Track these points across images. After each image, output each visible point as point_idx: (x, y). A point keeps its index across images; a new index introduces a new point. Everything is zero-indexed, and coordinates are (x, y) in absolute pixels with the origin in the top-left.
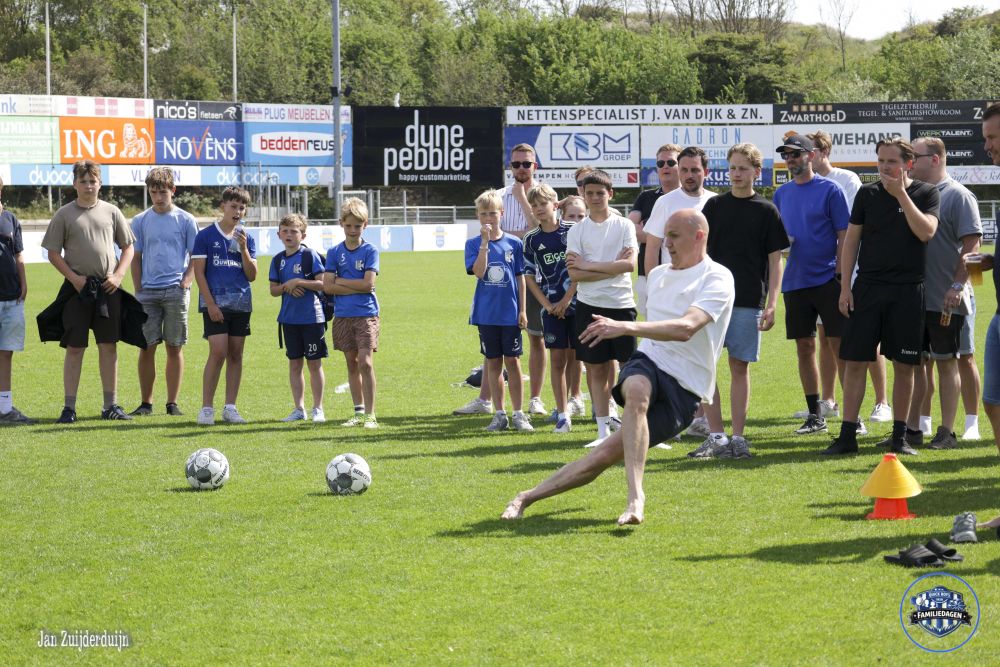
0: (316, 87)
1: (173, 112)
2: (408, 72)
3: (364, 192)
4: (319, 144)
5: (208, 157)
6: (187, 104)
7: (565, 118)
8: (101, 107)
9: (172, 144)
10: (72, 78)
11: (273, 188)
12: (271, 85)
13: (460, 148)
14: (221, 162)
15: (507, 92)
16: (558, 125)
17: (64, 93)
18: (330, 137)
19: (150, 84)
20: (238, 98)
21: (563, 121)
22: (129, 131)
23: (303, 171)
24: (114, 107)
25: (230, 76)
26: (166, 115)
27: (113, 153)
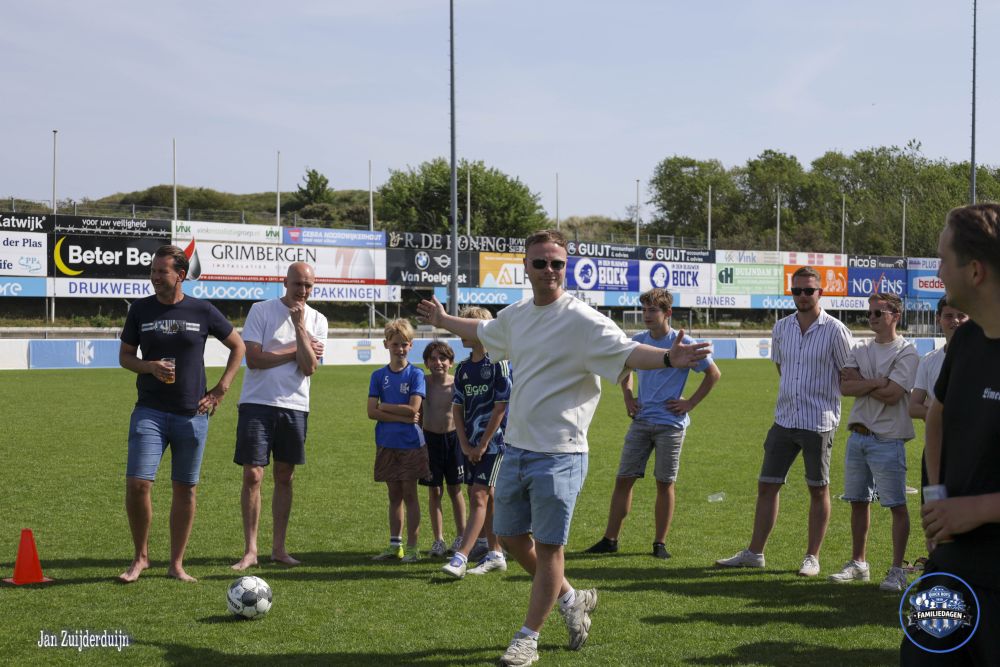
1: (861, 263)
6: (870, 257)
8: (813, 259)
9: (859, 283)
11: (926, 313)
12: (928, 245)
20: (905, 254)
22: (830, 274)
24: (821, 259)
25: (901, 240)
26: (855, 265)
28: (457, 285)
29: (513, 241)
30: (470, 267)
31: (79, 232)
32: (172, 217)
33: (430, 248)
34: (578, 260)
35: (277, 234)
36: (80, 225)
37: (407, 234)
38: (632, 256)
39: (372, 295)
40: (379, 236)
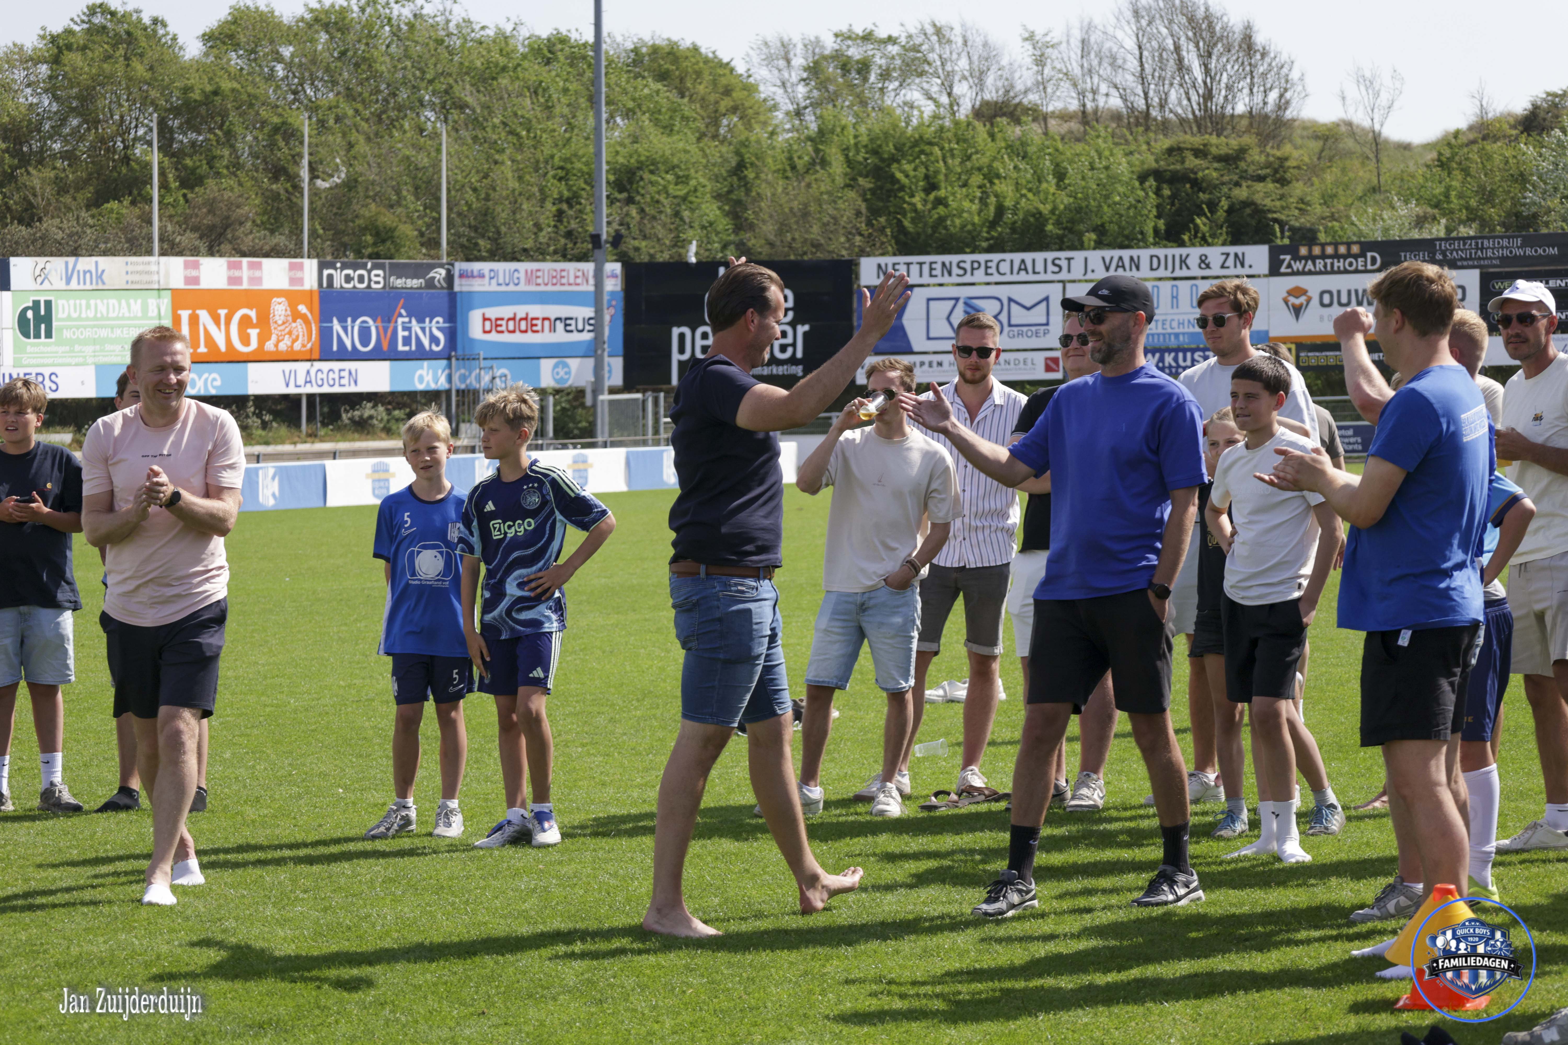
0: (569, 234)
1: (348, 279)
2: (711, 210)
3: (639, 396)
4: (573, 322)
5: (401, 348)
6: (369, 265)
7: (950, 274)
8: (237, 273)
9: (345, 329)
10: (194, 229)
12: (498, 232)
13: (789, 324)
14: (421, 355)
15: (861, 234)
16: (941, 285)
17: (180, 254)
18: (588, 312)
19: (313, 233)
20: (448, 255)
21: (946, 279)
22: (279, 309)
23: (546, 365)
24: (257, 274)
25: (438, 220)
26: (337, 284)
27: (254, 344)
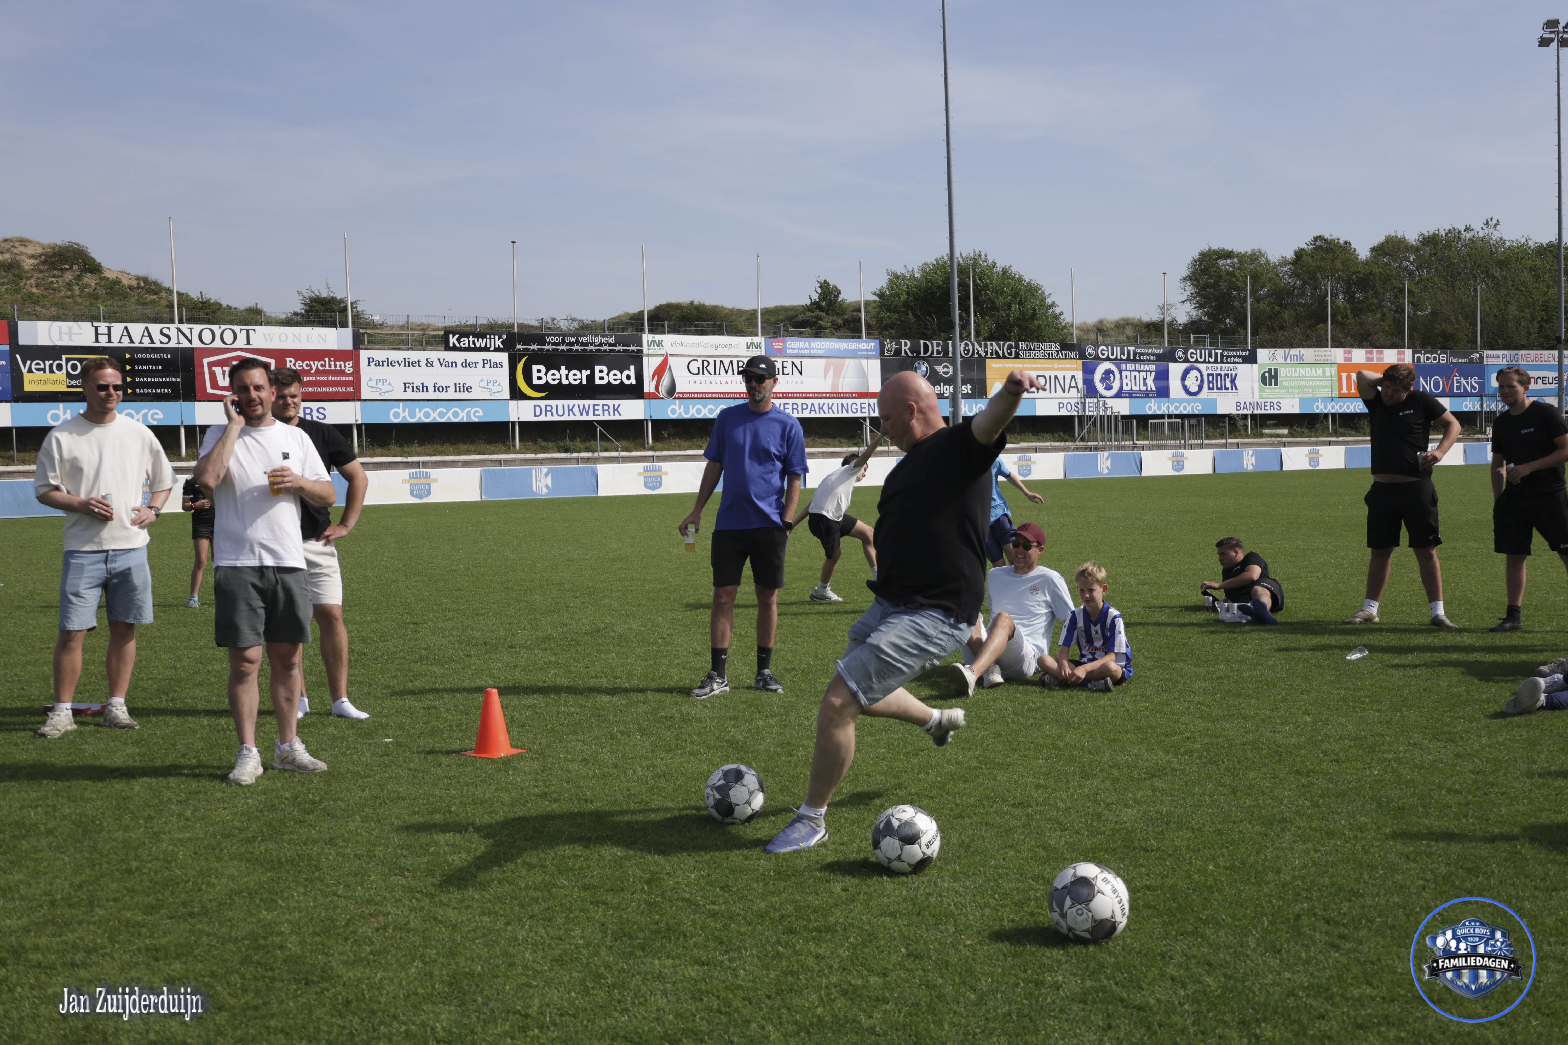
0: (1545, 336)
1: (1428, 358)
4: (1547, 381)
5: (1455, 391)
6: (1439, 352)
8: (1370, 356)
9: (1426, 382)
10: (1350, 335)
12: (1508, 335)
14: (1466, 395)
17: (1342, 347)
18: (1556, 376)
19: (1410, 337)
20: (1481, 347)
24: (1381, 356)
25: (1475, 331)
26: (1422, 361)
28: (960, 396)
29: (1023, 345)
30: (975, 376)
31: (542, 350)
32: (643, 330)
33: (930, 356)
34: (1099, 364)
35: (758, 346)
36: (543, 342)
37: (903, 341)
38: (1160, 358)
39: (866, 410)
40: (872, 345)
